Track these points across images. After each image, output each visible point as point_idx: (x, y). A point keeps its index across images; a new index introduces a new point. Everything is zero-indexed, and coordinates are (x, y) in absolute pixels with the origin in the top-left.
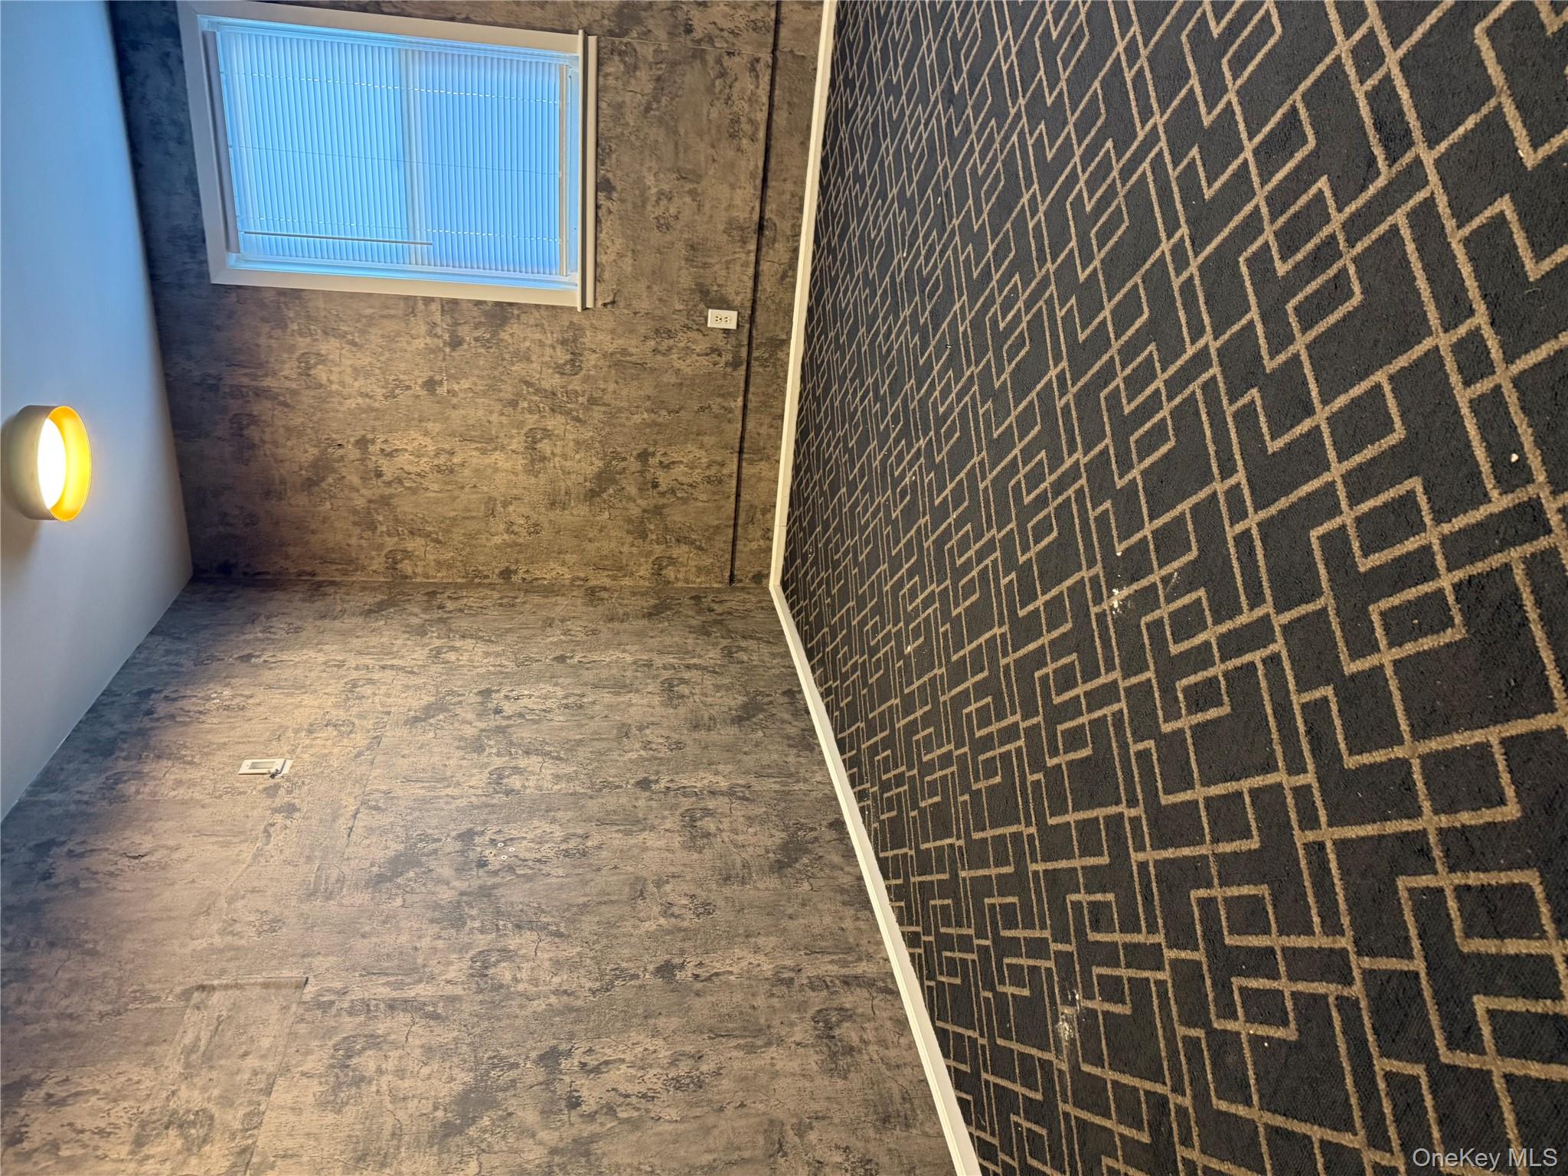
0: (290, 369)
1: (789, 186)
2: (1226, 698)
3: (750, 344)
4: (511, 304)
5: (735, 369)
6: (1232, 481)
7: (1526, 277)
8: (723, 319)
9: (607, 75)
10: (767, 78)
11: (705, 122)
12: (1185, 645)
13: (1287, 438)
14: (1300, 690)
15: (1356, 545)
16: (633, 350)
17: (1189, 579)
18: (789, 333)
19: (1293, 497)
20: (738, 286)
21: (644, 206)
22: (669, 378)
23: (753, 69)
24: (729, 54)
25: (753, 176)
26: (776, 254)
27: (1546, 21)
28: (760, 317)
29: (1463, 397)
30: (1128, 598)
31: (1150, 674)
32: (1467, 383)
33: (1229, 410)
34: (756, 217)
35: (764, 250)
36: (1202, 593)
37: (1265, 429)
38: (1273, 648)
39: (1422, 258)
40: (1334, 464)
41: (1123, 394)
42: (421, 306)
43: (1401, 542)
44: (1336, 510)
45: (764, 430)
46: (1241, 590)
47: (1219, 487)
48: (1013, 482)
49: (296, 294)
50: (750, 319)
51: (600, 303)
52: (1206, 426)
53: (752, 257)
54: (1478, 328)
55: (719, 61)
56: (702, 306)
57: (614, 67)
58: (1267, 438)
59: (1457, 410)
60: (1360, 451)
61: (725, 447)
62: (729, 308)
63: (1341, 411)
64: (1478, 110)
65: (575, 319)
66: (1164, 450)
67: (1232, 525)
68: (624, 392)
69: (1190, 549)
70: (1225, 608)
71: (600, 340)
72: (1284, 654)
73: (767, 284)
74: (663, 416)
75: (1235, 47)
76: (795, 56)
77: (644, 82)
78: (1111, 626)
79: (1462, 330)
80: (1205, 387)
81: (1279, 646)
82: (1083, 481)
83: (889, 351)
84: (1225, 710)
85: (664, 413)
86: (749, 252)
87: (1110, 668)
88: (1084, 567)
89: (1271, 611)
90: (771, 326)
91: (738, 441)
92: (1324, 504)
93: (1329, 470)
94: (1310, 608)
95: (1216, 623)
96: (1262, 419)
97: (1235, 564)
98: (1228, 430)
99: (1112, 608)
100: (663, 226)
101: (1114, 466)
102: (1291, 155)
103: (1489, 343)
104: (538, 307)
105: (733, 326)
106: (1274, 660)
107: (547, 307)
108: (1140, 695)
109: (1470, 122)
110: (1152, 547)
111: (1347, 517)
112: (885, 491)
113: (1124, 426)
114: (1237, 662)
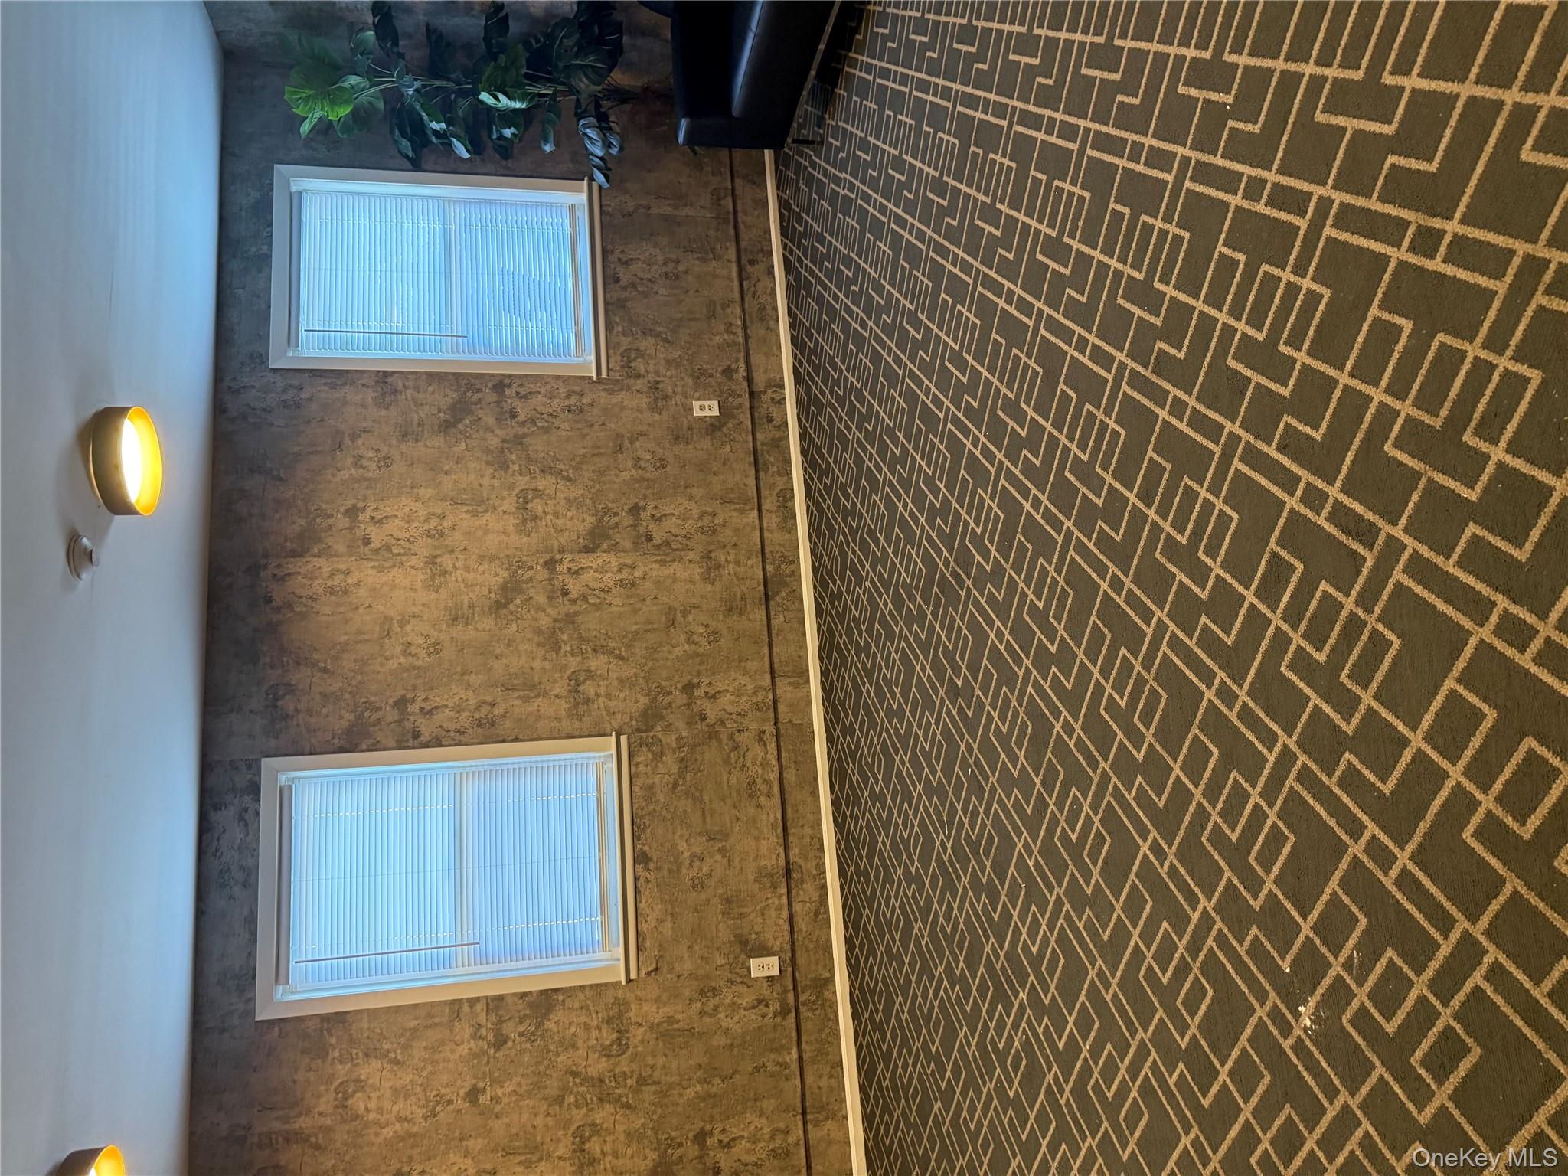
0: (325, 1103)
1: (807, 831)
2: (1470, 1041)
3: (795, 988)
4: (556, 990)
5: (784, 1018)
6: (1366, 836)
7: (1520, 562)
8: (764, 967)
9: (637, 764)
10: (774, 745)
11: (726, 788)
12: (1401, 1015)
13: (1397, 774)
14: (1537, 983)
15: (1509, 821)
16: (680, 1016)
17: (1370, 951)
18: (832, 970)
19: (1430, 816)
20: (775, 930)
21: (679, 870)
22: (719, 1040)
23: (760, 739)
24: (739, 731)
25: (774, 826)
26: (806, 893)
27: (1432, 423)
28: (801, 960)
29: (1525, 661)
30: (1317, 1009)
31: (1380, 1070)
32: (1522, 650)
33: (1331, 783)
34: (782, 862)
35: (794, 891)
36: (1390, 953)
37: (1372, 778)
38: (1488, 959)
39: (1431, 591)
40: (1450, 769)
41: (1224, 827)
42: (466, 1008)
43: (1546, 794)
44: (1475, 804)
45: (824, 1083)
46: (1426, 925)
47: (1357, 849)
48: (1143, 971)
49: (341, 1018)
50: (791, 962)
51: (643, 972)
52: (1317, 807)
53: (785, 900)
54: (1506, 611)
55: (731, 738)
56: (743, 957)
57: (644, 756)
58: (1379, 784)
59: (1527, 672)
60: (1467, 746)
61: (787, 1110)
62: (769, 955)
63: (1431, 727)
64: (1416, 488)
65: (620, 993)
66: (1286, 850)
67: (1386, 874)
68: (674, 1065)
69: (1357, 920)
70: (1419, 952)
71: (646, 1012)
72: (1502, 958)
73: (803, 924)
74: (717, 1086)
75: (1204, 541)
76: (793, 725)
77: (670, 764)
78: (1313, 1049)
79: (1494, 619)
80: (1299, 778)
81: (1493, 953)
82: (1219, 924)
83: (955, 928)
84: (1476, 1052)
85: (717, 1081)
86: (781, 896)
87: (1332, 1094)
88: (1256, 1005)
89: (1467, 925)
90: (813, 967)
91: (799, 1100)
92: (1461, 805)
93: (1448, 776)
94: (1502, 898)
95: (1419, 974)
96: (1366, 772)
97: (1408, 906)
98: (1339, 799)
99: (1305, 1029)
100: (698, 885)
101: (1244, 893)
102: (1288, 582)
103: (1521, 615)
104: (582, 988)
105: (776, 972)
106: (1496, 973)
107: (591, 986)
108: (1380, 1104)
109: (1415, 497)
110: (1318, 942)
111: (1487, 802)
112: (991, 1073)
113: (1236, 855)
114: (1460, 996)
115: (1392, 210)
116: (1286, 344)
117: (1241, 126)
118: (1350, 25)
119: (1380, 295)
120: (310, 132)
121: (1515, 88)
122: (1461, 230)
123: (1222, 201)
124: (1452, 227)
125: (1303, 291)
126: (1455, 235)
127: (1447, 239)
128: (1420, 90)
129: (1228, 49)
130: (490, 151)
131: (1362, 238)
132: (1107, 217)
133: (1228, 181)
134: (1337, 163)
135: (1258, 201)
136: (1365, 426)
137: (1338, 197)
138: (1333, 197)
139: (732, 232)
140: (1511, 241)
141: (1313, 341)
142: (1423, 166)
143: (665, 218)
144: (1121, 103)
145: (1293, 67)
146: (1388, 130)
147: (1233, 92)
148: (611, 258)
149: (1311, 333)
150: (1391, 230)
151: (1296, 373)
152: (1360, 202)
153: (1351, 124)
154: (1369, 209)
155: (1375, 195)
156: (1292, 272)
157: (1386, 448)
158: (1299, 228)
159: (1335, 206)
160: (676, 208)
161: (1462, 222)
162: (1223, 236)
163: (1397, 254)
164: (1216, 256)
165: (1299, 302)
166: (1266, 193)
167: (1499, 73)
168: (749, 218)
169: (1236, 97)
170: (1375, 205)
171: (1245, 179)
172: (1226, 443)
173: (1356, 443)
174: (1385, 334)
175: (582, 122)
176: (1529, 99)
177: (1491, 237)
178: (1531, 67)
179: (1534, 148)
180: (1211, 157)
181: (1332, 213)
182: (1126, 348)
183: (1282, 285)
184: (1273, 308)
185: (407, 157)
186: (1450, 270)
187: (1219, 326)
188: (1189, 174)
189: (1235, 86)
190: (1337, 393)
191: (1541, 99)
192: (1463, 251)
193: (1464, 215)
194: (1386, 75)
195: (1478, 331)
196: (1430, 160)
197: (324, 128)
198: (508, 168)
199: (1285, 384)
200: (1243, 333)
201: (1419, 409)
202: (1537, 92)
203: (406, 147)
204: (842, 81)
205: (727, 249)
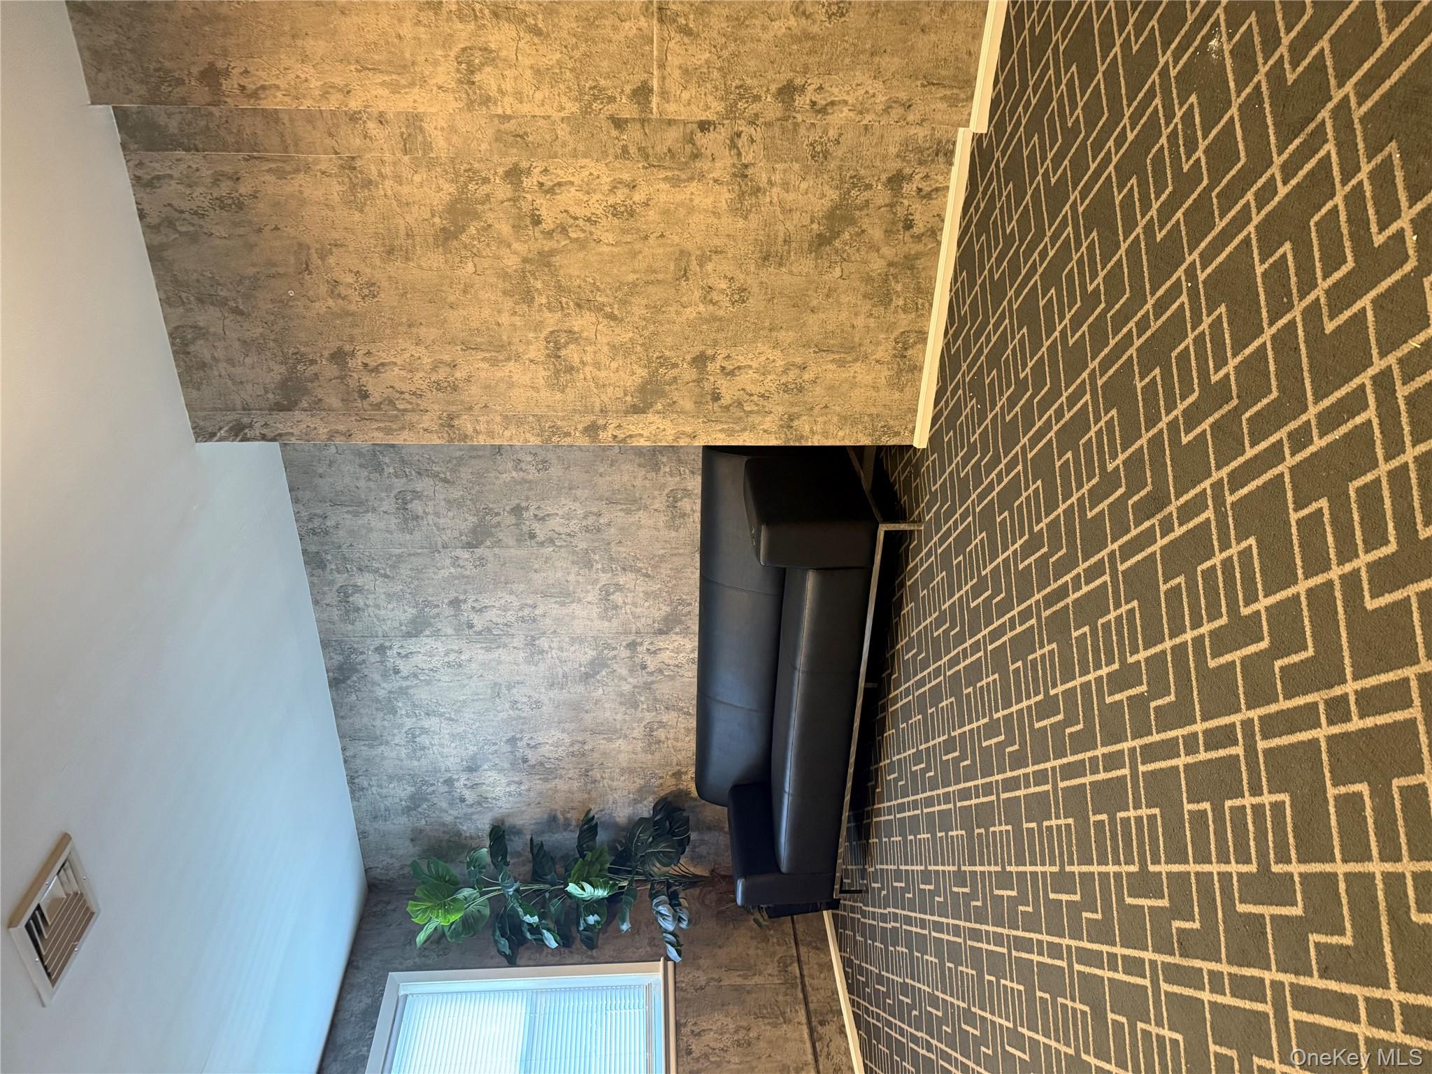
115: (1299, 701)
116: (1276, 863)
117: (1160, 702)
118: (1201, 592)
119: (1328, 775)
120: (425, 942)
121: (1334, 567)
122: (1359, 685)
123: (1172, 767)
124: (1350, 687)
125: (1268, 807)
126: (1356, 692)
127: (1352, 699)
128: (1271, 606)
129: (1128, 654)
130: (578, 944)
131: (1289, 736)
132: (1092, 831)
133: (1169, 749)
134: (1241, 690)
135: (1198, 752)
136: (1382, 905)
137: (1255, 714)
138: (1251, 716)
139: (801, 996)
140: (1400, 672)
141: (1297, 848)
142: (1303, 655)
143: (737, 989)
144: (1071, 734)
145: (1178, 640)
146: (1264, 645)
147: (1145, 681)
148: (683, 1030)
149: (1291, 840)
150: (1307, 717)
151: (1298, 887)
152: (1272, 708)
153: (1236, 656)
154: (1282, 710)
155: (1281, 697)
156: (1251, 795)
157: (1414, 918)
158: (1238, 756)
159: (1256, 722)
160: (745, 977)
161: (1355, 678)
162: (1185, 795)
163: (1322, 732)
164: (1186, 816)
165: (1269, 819)
166: (1201, 742)
167: (1317, 564)
168: (816, 982)
169: (1148, 684)
170: (1284, 704)
171: (1181, 741)
172: (1273, 997)
173: (1385, 928)
174: (1350, 804)
175: (655, 901)
176: (1348, 568)
177: (1384, 678)
178: (1336, 548)
179: (1372, 597)
180: (1149, 737)
181: (1257, 729)
182: (1150, 944)
183: (1249, 811)
184: (1251, 836)
185: (505, 955)
186: (1369, 722)
187: (1216, 878)
188: (1139, 760)
189: (1144, 677)
190: (1342, 886)
191: (1355, 564)
192: (1370, 702)
193: (1353, 673)
194: (1242, 609)
195: (1422, 759)
196: (1306, 648)
197: (438, 937)
198: (592, 957)
199: (1294, 903)
200: (1238, 873)
201: (1418, 861)
202: (1350, 560)
203: (504, 945)
204: (873, 831)
205: (797, 1011)
